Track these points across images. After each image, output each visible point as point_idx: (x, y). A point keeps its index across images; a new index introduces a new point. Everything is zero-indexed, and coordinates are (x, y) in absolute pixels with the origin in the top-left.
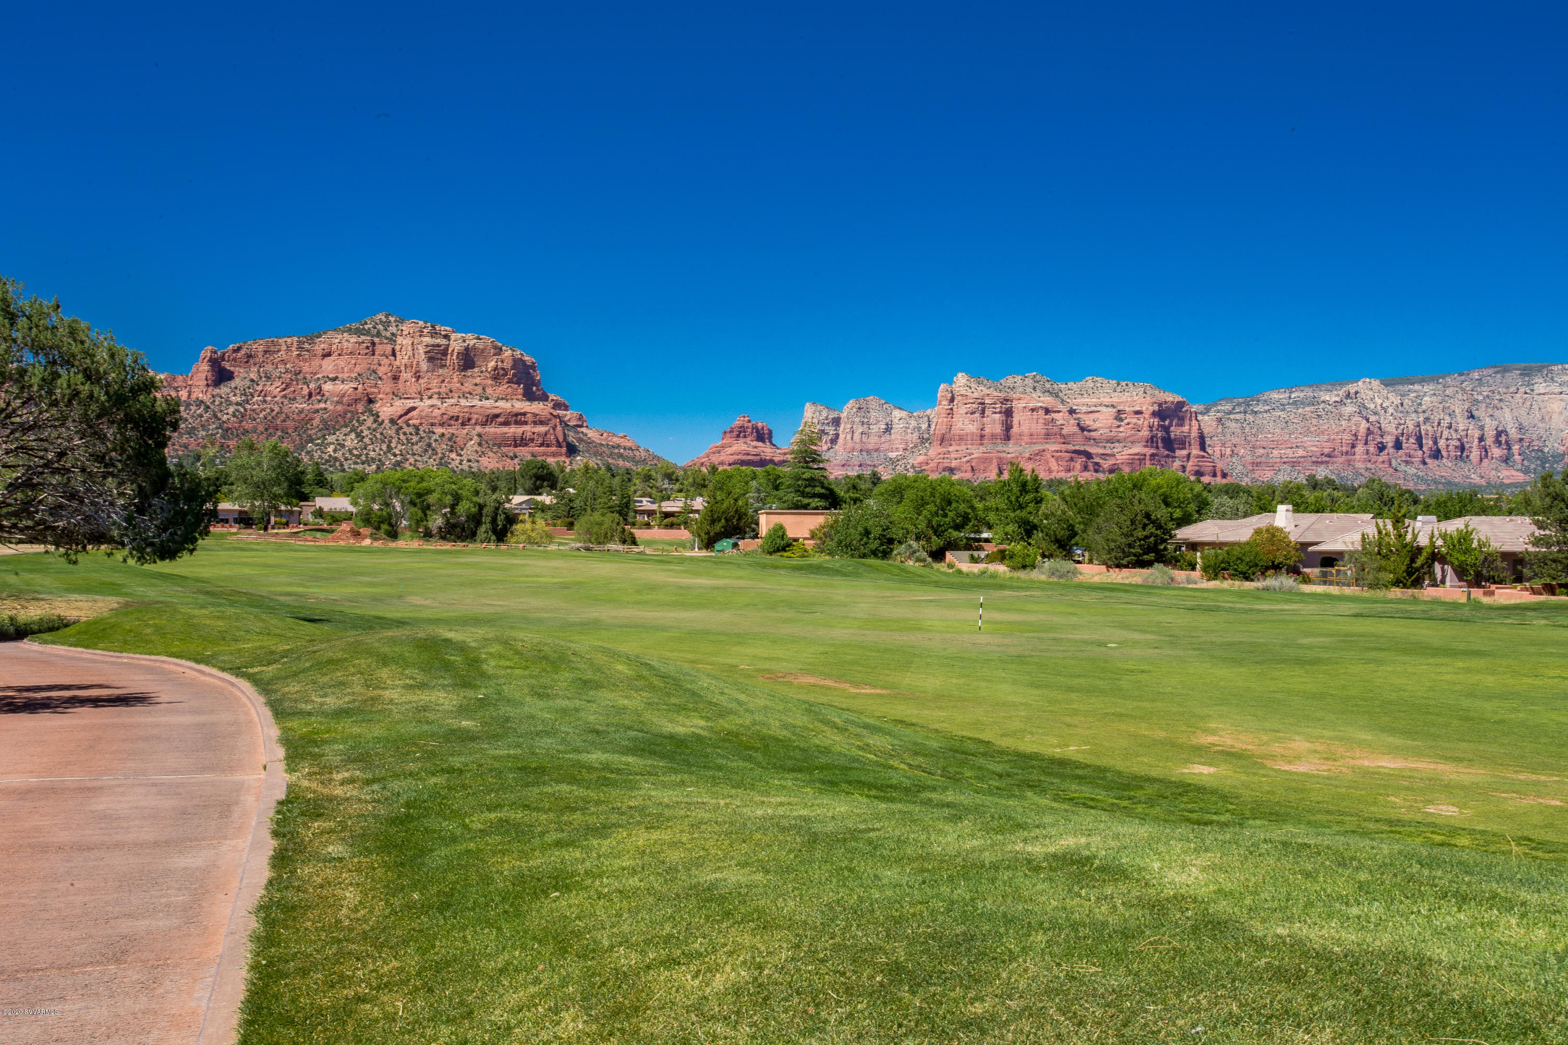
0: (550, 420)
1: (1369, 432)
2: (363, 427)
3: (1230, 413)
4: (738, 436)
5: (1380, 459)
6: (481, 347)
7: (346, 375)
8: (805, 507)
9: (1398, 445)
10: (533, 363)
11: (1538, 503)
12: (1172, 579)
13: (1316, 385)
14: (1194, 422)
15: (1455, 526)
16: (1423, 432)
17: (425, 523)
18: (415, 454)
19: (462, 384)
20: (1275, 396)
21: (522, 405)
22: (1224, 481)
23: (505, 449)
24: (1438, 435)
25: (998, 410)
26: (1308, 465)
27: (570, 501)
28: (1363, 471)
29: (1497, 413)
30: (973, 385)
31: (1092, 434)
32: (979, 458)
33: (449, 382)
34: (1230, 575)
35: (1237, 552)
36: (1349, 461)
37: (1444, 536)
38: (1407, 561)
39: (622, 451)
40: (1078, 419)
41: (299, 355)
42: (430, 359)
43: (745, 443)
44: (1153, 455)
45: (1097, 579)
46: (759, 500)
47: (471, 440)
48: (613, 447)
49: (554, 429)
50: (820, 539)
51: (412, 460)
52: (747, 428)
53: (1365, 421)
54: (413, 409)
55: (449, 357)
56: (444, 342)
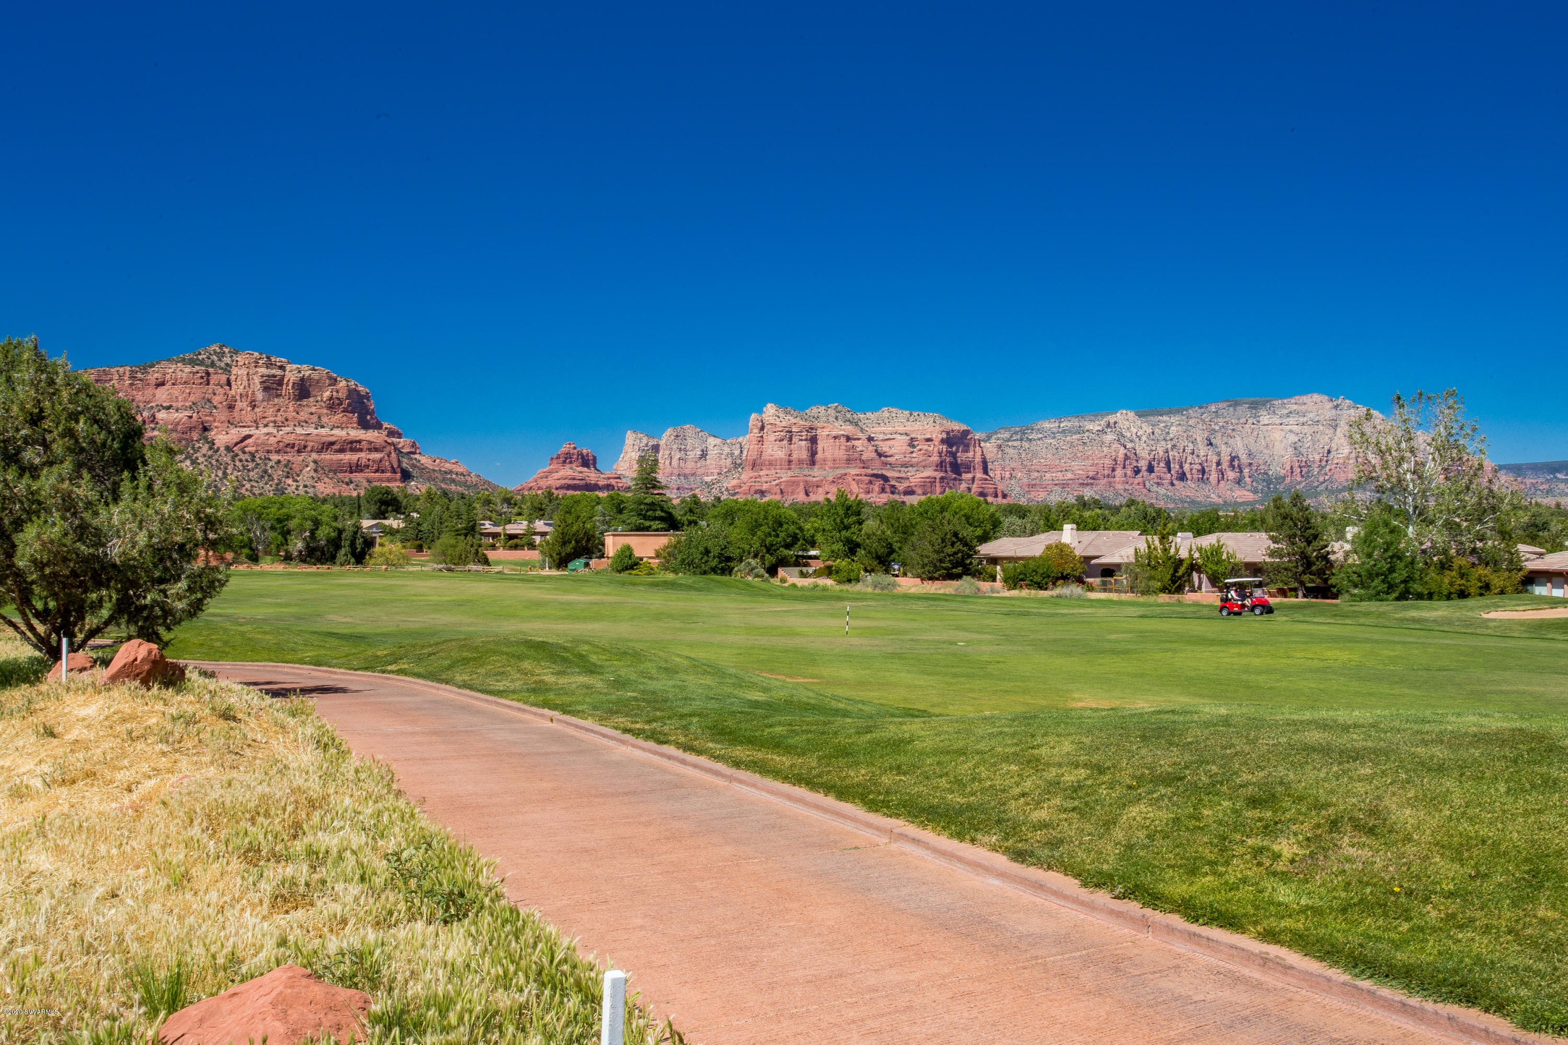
0: (384, 447)
1: (1126, 458)
2: (198, 455)
3: (1009, 440)
4: (564, 462)
5: (1136, 481)
6: (316, 378)
7: (180, 404)
8: (647, 529)
9: (1151, 469)
10: (367, 393)
11: (1270, 521)
12: (979, 590)
13: (1079, 415)
14: (978, 448)
15: (1208, 541)
16: (1171, 458)
17: (285, 547)
18: (251, 480)
19: (298, 413)
20: (1047, 425)
21: (356, 433)
22: (1005, 501)
23: (340, 475)
24: (1184, 460)
25: (804, 438)
26: (1076, 487)
27: (418, 524)
28: (1122, 492)
29: (1231, 441)
30: (781, 415)
31: (889, 459)
32: (787, 482)
33: (285, 411)
34: (1026, 585)
35: (1032, 565)
36: (1110, 483)
37: (1200, 550)
38: (1171, 571)
39: (454, 476)
40: (876, 446)
41: (131, 384)
42: (266, 389)
43: (571, 468)
44: (942, 478)
45: (913, 590)
46: (604, 522)
47: (307, 466)
48: (446, 473)
49: (389, 456)
50: (665, 558)
51: (248, 486)
52: (573, 454)
53: (1122, 448)
54: (249, 436)
55: (284, 387)
56: (279, 372)
